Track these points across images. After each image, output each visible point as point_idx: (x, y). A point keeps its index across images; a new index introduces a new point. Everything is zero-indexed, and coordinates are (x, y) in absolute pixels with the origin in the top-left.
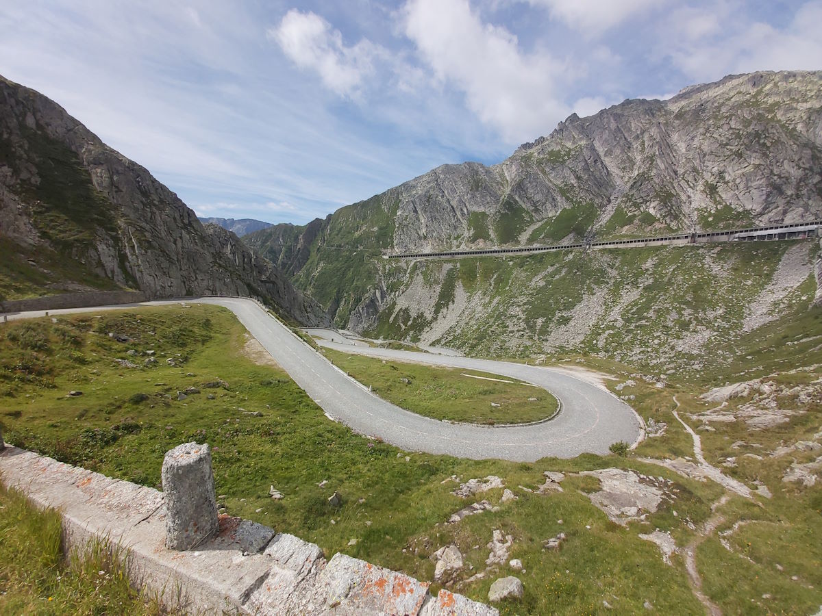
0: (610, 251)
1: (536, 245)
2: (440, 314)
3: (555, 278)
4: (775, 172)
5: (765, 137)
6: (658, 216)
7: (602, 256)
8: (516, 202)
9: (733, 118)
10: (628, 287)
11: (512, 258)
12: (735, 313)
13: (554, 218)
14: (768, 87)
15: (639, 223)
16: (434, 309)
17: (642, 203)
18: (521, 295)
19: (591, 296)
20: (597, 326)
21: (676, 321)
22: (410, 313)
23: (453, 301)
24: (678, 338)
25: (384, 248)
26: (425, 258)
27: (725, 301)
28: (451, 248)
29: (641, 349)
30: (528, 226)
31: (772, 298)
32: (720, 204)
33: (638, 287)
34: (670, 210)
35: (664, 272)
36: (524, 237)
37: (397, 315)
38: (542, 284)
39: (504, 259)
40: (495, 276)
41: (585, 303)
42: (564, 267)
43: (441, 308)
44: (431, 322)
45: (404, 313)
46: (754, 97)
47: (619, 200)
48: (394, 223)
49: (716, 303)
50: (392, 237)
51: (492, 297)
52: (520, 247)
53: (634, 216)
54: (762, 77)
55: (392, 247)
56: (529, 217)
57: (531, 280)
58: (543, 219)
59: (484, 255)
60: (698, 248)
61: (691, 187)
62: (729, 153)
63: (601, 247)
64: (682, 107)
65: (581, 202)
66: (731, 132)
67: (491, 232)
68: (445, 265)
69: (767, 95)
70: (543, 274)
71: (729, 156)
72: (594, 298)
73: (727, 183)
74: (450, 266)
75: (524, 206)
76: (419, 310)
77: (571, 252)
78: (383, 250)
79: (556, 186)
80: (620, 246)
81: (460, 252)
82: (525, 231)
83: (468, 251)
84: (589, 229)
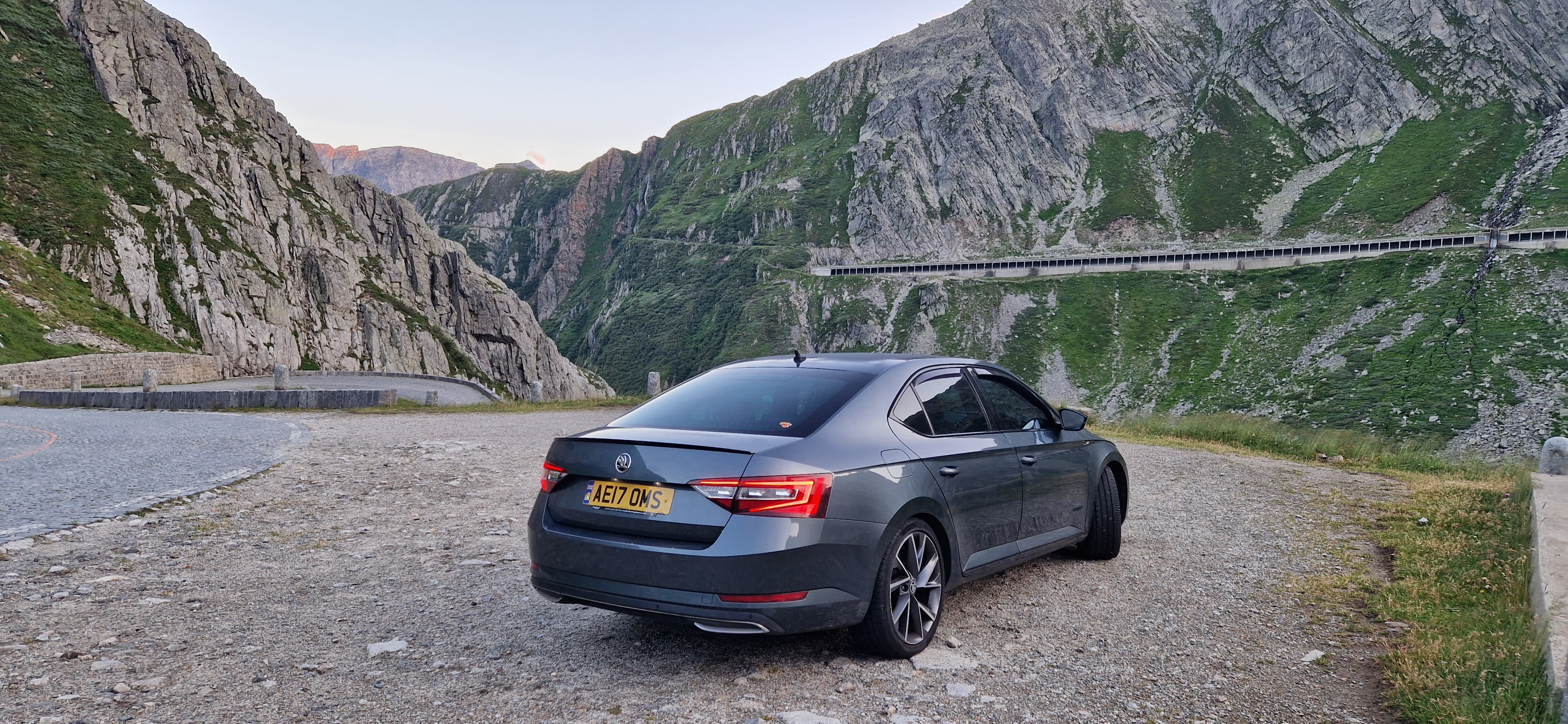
1: (1314, 237)
3: (1379, 347)
7: (1544, 275)
8: (1247, 98)
11: (1231, 279)
13: (1377, 149)
19: (1509, 409)
25: (819, 244)
26: (945, 275)
28: (1028, 243)
30: (1289, 177)
36: (1272, 212)
38: (1335, 363)
39: (1204, 280)
40: (1174, 335)
41: (1484, 429)
42: (1409, 309)
48: (851, 165)
50: (842, 211)
52: (1260, 244)
55: (844, 241)
56: (1293, 148)
57: (1297, 352)
58: (1338, 153)
59: (1136, 267)
63: (1539, 245)
65: (1468, 99)
67: (1162, 197)
68: (1008, 298)
70: (1338, 331)
72: (1521, 414)
74: (1019, 303)
75: (1273, 111)
77: (1438, 261)
78: (813, 250)
79: (1384, 46)
81: (1058, 257)
82: (1278, 190)
83: (1081, 256)
84: (1501, 184)
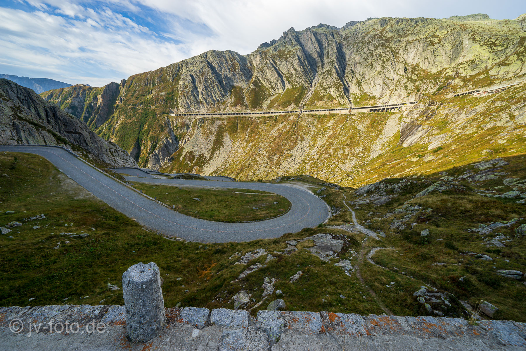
0: (312, 115)
1: (272, 111)
2: (215, 154)
3: (284, 131)
4: (387, 76)
5: (384, 56)
6: (335, 96)
7: (308, 118)
8: (260, 81)
9: (370, 44)
10: (321, 136)
11: (259, 118)
12: (367, 150)
13: (282, 94)
14: (388, 27)
15: (326, 100)
16: (210, 151)
17: (327, 88)
18: (264, 141)
19: (302, 142)
20: (305, 159)
21: (342, 154)
22: (194, 154)
23: (223, 146)
24: (343, 163)
25: (172, 108)
26: (202, 116)
27: (363, 144)
28: (220, 110)
29: (327, 170)
30: (268, 98)
31: (381, 142)
32: (363, 91)
33: (325, 137)
34: (340, 94)
35: (337, 128)
36: (265, 105)
37: (185, 156)
38: (277, 134)
39: (254, 118)
40: (249, 130)
41: (299, 146)
42: (288, 124)
43: (215, 150)
44: (209, 160)
45: (190, 155)
46: (381, 32)
47: (316, 86)
48: (178, 90)
49: (359, 145)
50: (176, 101)
51: (248, 143)
52: (264, 111)
53: (324, 96)
54: (386, 20)
55: (178, 108)
56: (268, 92)
57: (270, 132)
58: (276, 94)
59: (241, 116)
60: (353, 115)
61: (350, 81)
62: (367, 64)
63: (307, 113)
64: (347, 34)
65: (296, 85)
66: (369, 52)
67: (246, 100)
68: (216, 122)
69: (387, 32)
70: (277, 128)
71: (367, 65)
72: (304, 143)
73: (366, 80)
74: (220, 122)
75: (265, 85)
76: (200, 152)
77: (292, 115)
78: (171, 110)
79: (283, 73)
80: (317, 113)
81: (226, 113)
82: (266, 101)
83: (231, 113)
84: (301, 101)
